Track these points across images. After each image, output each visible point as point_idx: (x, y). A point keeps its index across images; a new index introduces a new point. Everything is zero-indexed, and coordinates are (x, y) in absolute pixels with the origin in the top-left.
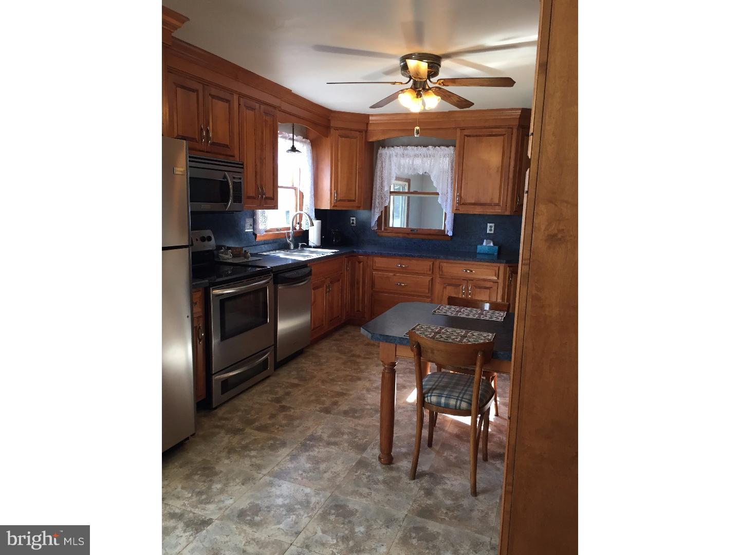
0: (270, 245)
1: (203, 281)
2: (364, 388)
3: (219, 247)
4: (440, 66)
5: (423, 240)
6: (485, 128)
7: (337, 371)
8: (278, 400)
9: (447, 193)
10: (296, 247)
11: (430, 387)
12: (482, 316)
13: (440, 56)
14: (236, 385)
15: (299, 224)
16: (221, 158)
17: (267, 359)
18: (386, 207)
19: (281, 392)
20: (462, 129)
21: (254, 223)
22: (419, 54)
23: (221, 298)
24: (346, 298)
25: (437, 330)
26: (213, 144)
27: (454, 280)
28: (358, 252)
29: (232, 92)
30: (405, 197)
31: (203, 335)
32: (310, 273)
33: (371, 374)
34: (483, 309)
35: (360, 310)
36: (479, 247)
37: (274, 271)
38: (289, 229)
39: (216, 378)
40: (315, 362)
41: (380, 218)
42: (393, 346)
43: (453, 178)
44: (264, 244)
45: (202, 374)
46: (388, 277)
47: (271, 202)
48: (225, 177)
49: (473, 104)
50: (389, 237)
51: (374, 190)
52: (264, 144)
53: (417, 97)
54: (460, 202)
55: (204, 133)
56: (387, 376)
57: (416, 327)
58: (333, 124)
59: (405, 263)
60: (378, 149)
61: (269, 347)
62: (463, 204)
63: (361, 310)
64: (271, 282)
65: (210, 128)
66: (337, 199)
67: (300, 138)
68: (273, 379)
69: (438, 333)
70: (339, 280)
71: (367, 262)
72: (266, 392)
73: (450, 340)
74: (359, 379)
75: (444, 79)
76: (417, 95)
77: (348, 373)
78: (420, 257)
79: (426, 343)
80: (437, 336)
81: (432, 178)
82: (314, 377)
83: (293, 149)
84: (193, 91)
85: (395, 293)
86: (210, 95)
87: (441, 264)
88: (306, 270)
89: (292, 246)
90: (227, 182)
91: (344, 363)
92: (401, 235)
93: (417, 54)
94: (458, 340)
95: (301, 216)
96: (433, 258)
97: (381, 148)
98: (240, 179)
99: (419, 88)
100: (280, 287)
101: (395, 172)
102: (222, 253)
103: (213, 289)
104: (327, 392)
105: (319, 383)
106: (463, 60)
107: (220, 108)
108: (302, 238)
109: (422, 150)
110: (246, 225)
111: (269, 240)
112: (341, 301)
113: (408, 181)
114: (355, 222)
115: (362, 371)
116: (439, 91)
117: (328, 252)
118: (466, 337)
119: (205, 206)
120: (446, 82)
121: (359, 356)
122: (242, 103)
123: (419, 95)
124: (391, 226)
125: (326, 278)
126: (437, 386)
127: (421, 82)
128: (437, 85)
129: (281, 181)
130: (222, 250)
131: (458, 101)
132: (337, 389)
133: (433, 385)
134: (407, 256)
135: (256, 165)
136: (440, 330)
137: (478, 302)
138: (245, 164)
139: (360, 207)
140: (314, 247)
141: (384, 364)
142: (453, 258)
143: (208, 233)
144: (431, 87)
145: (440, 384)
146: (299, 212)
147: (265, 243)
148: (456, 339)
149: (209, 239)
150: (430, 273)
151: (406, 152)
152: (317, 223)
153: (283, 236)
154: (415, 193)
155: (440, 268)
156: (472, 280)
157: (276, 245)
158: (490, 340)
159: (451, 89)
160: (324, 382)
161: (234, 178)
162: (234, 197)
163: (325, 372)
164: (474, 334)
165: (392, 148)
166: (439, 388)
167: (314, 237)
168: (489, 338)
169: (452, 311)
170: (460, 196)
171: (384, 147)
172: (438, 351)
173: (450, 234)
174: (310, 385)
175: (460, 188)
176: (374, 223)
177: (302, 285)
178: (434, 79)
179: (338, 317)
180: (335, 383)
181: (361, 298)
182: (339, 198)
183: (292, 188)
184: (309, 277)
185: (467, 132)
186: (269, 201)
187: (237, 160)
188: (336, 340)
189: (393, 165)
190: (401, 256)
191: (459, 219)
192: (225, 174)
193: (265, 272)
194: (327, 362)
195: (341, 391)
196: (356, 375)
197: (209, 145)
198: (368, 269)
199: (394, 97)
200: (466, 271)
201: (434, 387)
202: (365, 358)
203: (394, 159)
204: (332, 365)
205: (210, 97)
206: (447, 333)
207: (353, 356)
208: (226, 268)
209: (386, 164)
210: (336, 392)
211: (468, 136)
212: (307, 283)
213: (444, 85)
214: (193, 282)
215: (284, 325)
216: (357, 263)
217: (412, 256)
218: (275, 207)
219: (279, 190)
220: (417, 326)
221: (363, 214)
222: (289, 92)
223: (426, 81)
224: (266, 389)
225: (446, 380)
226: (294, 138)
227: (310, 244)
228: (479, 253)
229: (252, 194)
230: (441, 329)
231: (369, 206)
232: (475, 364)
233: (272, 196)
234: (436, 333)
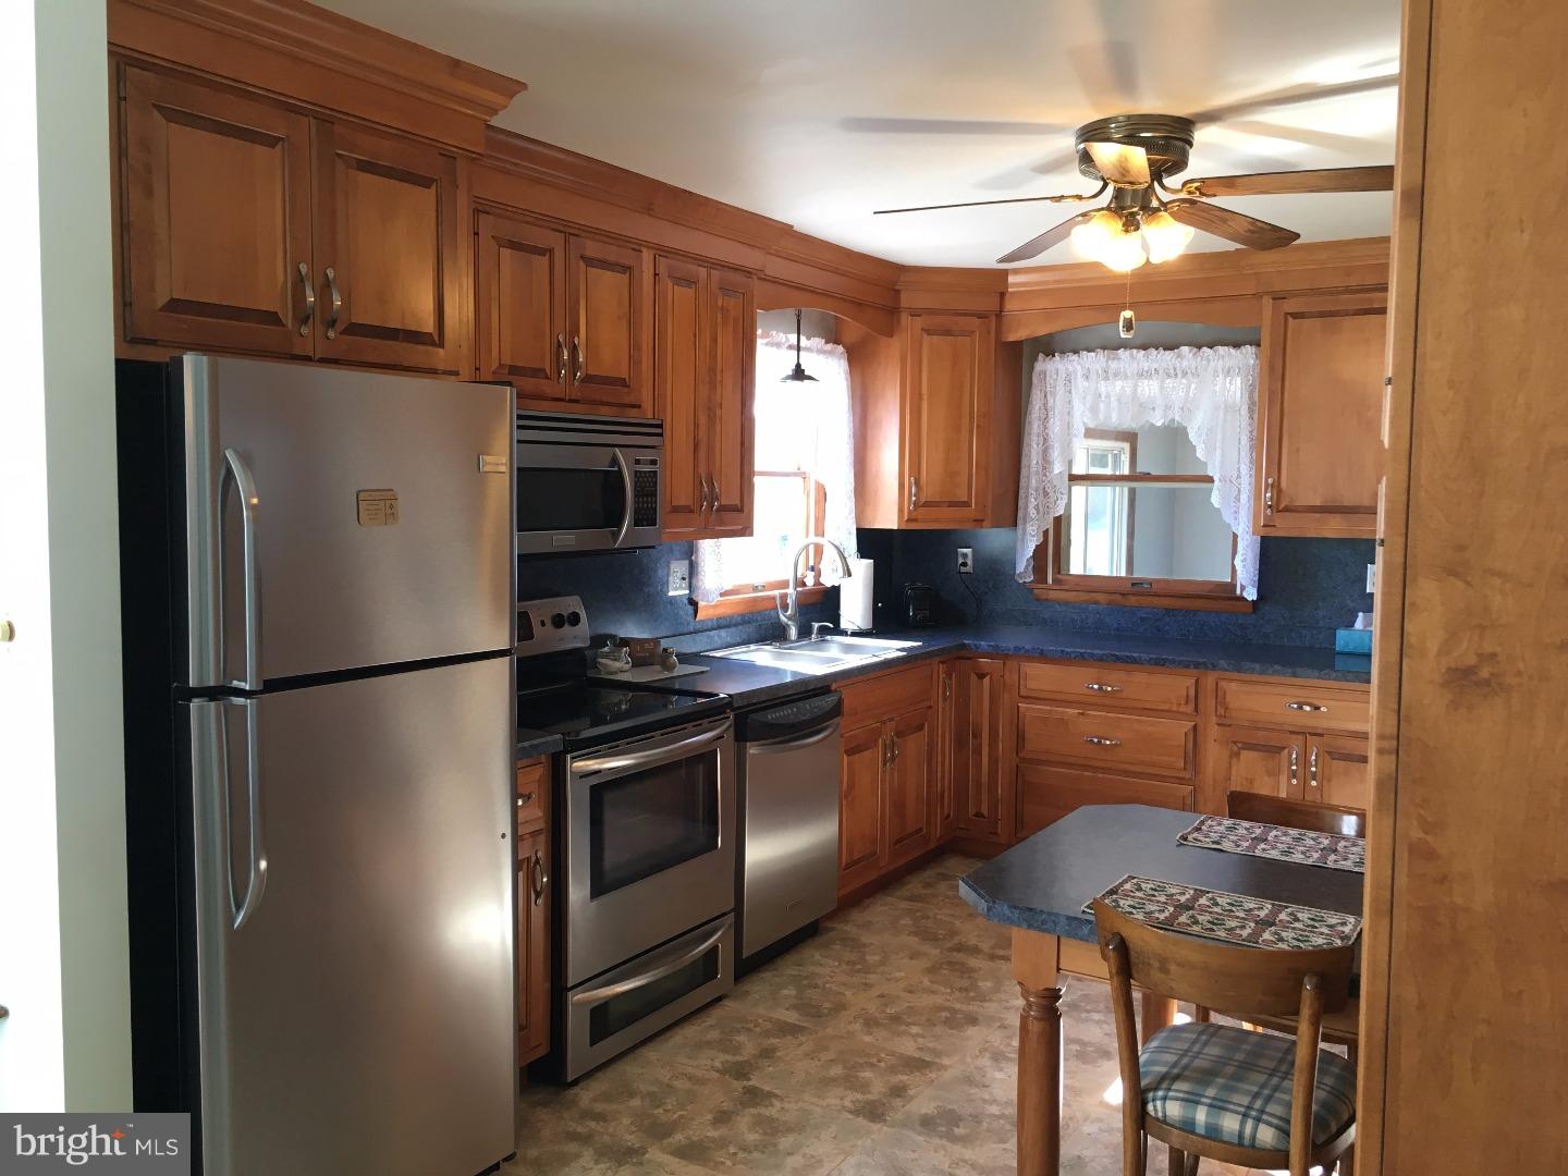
0: (733, 629)
1: (549, 738)
2: (986, 1050)
3: (598, 641)
4: (1191, 145)
5: (1168, 611)
6: (1348, 290)
7: (910, 992)
8: (740, 1071)
9: (1239, 477)
10: (805, 633)
11: (1164, 1069)
12: (1332, 857)
13: (1189, 118)
14: (631, 1018)
15: (813, 569)
16: (605, 413)
17: (714, 948)
18: (1058, 520)
19: (749, 1048)
20: (1278, 297)
21: (693, 570)
22: (1129, 117)
23: (594, 780)
24: (943, 777)
25: (1183, 899)
26: (588, 379)
27: (1260, 734)
28: (977, 647)
29: (637, 246)
30: (1122, 491)
31: (545, 880)
32: (837, 710)
33: (1007, 1008)
34: (1337, 835)
35: (985, 811)
36: (1342, 634)
37: (736, 706)
38: (785, 584)
39: (576, 997)
40: (848, 963)
41: (1040, 551)
42: (1051, 940)
43: (1255, 433)
44: (719, 627)
45: (541, 984)
46: (1063, 722)
47: (734, 517)
48: (615, 461)
49: (1297, 236)
50: (1067, 603)
51: (1024, 471)
52: (719, 367)
53: (1127, 231)
54: (1279, 504)
55: (566, 353)
56: (1035, 1027)
57: (1121, 884)
58: (906, 300)
59: (1116, 681)
60: (1035, 359)
61: (724, 914)
62: (1287, 509)
63: (986, 814)
64: (729, 737)
65: (580, 340)
66: (917, 501)
67: (818, 342)
68: (730, 1007)
69: (1188, 907)
70: (920, 728)
71: (1003, 676)
72: (709, 1044)
73: (1222, 934)
74: (973, 1020)
75: (1203, 180)
76: (1124, 225)
77: (939, 1000)
78: (1160, 663)
79: (1143, 939)
80: (1183, 919)
81: (1192, 437)
82: (841, 1007)
83: (799, 374)
84: (541, 252)
85: (1085, 767)
86: (582, 257)
87: (1223, 684)
88: (830, 700)
89: (793, 632)
90: (620, 473)
91: (933, 970)
92: (1101, 597)
93: (1121, 119)
94: (1245, 933)
95: (819, 550)
96: (1197, 665)
97: (1041, 356)
98: (654, 462)
99: (1131, 205)
100: (753, 750)
101: (1081, 418)
102: (606, 656)
103: (573, 758)
104: (877, 1054)
105: (857, 1027)
106: (1258, 123)
107: (606, 288)
108: (821, 608)
109: (1165, 358)
110: (671, 579)
111: (731, 617)
112: (929, 787)
113: (1130, 437)
114: (970, 562)
115: (982, 998)
116: (1193, 210)
117: (890, 648)
118: (1273, 924)
119: (564, 540)
120: (1207, 185)
121: (976, 951)
122: (662, 270)
123: (1131, 224)
124: (1074, 571)
125: (884, 723)
126: (1186, 1067)
127: (1135, 191)
128: (1183, 195)
129: (761, 461)
130: (606, 649)
131: (1249, 230)
132: (908, 1047)
133: (1175, 1065)
134: (1118, 659)
135: (696, 426)
136: (1195, 899)
137: (1327, 812)
138: (667, 426)
139: (982, 521)
140: (854, 634)
141: (1025, 994)
142: (1257, 666)
143: (573, 604)
144: (1165, 200)
145: (1197, 1063)
146: (813, 539)
147: (722, 624)
148: (1238, 931)
149: (574, 619)
150: (1190, 708)
151: (1113, 365)
152: (863, 568)
153: (768, 605)
154: (1147, 477)
155: (1220, 697)
156: (1321, 735)
157: (750, 629)
158: (1347, 937)
159: (1223, 201)
160: (870, 1023)
161: (638, 462)
162: (636, 512)
163: (875, 992)
164: (1300, 915)
165: (1075, 357)
166: (1193, 1075)
167: (855, 608)
168: (1347, 929)
169: (1239, 836)
170: (1277, 488)
171: (1050, 353)
172: (1179, 964)
173: (1251, 594)
174: (830, 1031)
175: (1275, 463)
176: (1023, 563)
177: (814, 743)
178: (1174, 181)
179: (921, 830)
180: (903, 1028)
181: (985, 779)
182: (923, 500)
183: (795, 474)
184: (836, 720)
185: (1291, 306)
186: (728, 516)
187: (648, 414)
188: (911, 899)
189: (1076, 403)
190: (1101, 659)
191: (1273, 553)
192: (615, 455)
193: (716, 709)
194: (882, 963)
195: (917, 1055)
196: (964, 1008)
197: (576, 383)
198: (1006, 696)
199: (1061, 232)
200: (1300, 708)
201: (1176, 1071)
202: (992, 957)
203: (1080, 384)
204: (898, 975)
205: (582, 264)
206: (1216, 909)
207: (960, 948)
208: (616, 696)
209: (1058, 402)
210: (902, 1056)
211: (1296, 316)
212: (831, 734)
213: (1202, 194)
214: (519, 741)
215: (765, 850)
216: (974, 678)
217: (1134, 661)
218: (745, 530)
219: (757, 480)
220: (1125, 881)
221: (994, 538)
222: (786, 230)
223: (1151, 186)
224: (709, 1037)
225: (1214, 1051)
226: (802, 344)
227: (844, 625)
228: (1340, 653)
229: (683, 499)
230: (1199, 893)
231: (1010, 515)
232: (1297, 1012)
233: (738, 502)
234: (1182, 907)
